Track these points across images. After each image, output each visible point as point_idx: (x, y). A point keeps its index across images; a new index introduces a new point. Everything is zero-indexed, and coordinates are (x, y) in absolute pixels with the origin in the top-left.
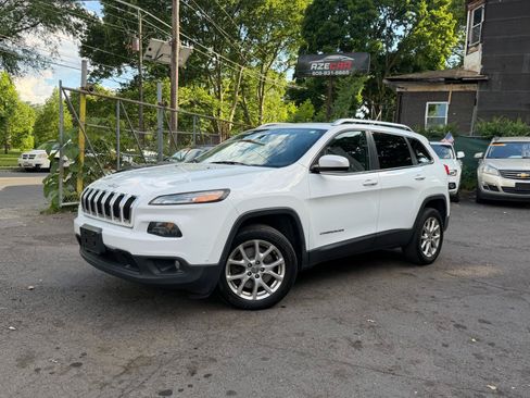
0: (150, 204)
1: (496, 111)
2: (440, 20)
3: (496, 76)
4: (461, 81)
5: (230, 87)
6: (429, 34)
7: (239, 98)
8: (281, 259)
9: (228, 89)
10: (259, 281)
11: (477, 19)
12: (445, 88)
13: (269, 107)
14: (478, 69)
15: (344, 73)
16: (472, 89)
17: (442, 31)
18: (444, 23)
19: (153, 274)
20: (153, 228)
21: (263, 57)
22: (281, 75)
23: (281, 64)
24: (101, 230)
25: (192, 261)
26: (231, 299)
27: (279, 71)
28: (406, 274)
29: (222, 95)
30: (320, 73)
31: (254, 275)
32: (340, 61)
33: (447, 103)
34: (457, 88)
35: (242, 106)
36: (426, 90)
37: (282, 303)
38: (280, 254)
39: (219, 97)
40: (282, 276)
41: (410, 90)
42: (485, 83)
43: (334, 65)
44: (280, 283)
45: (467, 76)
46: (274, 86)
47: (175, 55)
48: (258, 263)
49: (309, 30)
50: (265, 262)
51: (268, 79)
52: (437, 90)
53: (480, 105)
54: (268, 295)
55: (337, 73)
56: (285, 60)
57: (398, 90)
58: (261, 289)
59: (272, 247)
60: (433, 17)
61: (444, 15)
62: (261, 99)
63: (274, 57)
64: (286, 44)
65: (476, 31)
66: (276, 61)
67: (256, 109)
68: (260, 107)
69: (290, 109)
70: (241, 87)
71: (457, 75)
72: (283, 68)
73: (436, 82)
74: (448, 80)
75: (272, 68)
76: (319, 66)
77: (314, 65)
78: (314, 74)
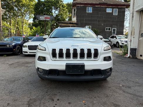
3: (79, 23)
7: (17, 26)
9: (13, 23)
11: (75, 11)
14: (76, 21)
15: (48, 20)
16: (75, 25)
21: (23, 15)
22: (28, 20)
29: (12, 25)
30: (42, 20)
32: (47, 17)
34: (72, 25)
35: (17, 28)
39: (11, 25)
41: (62, 25)
42: (77, 24)
43: (46, 18)
45: (74, 22)
46: (26, 23)
51: (24, 21)
55: (47, 20)
56: (28, 17)
57: (60, 25)
62: (23, 26)
64: (28, 13)
65: (75, 13)
66: (26, 17)
67: (21, 29)
68: (23, 28)
69: (33, 28)
70: (17, 23)
71: (72, 22)
72: (28, 19)
73: (68, 24)
74: (70, 23)
75: (25, 18)
76: (42, 18)
77: (41, 17)
78: (41, 19)
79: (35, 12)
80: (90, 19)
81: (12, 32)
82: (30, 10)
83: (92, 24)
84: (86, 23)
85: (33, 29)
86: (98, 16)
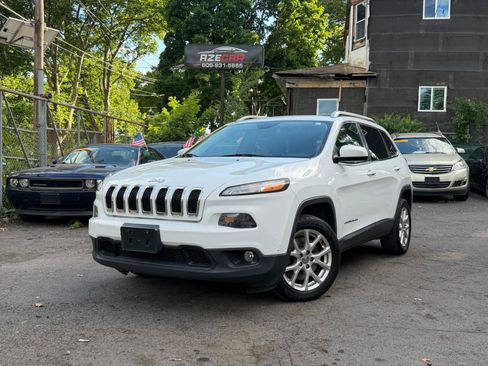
0: (221, 195)
1: (386, 108)
2: (313, 12)
3: (384, 73)
4: (350, 77)
5: (69, 77)
6: (301, 28)
7: (80, 90)
8: (328, 248)
9: (65, 79)
10: (309, 271)
11: (361, 15)
12: (335, 85)
13: (116, 102)
14: (367, 65)
15: (236, 66)
16: (362, 86)
17: (316, 25)
18: (316, 16)
19: (227, 267)
20: (223, 220)
21: (107, 43)
22: (129, 64)
23: (128, 52)
24: (158, 226)
25: (266, 251)
26: (286, 290)
27: (127, 60)
28: (395, 263)
29: (59, 86)
30: (211, 65)
31: (304, 265)
32: (232, 52)
33: (338, 100)
34: (346, 84)
36: (316, 86)
37: (328, 293)
38: (326, 242)
39: (55, 89)
40: (329, 264)
41: (300, 86)
42: (373, 81)
43: (226, 56)
44: (327, 272)
45: (356, 72)
46: (121, 77)
47: (39, 39)
48: (308, 252)
49: (177, 16)
50: (314, 252)
51: (115, 68)
52: (327, 86)
53: (370, 101)
54: (317, 285)
55: (230, 66)
56: (133, 48)
57: (288, 85)
58: (311, 279)
59: (320, 236)
60: (306, 9)
61: (316, 8)
62: (106, 92)
63: (121, 44)
64: (134, 29)
65: (361, 26)
66: (123, 48)
67: (100, 104)
68: (106, 102)
69: (170, 104)
70: (82, 76)
71: (346, 71)
72: (131, 57)
73: (326, 78)
74: (337, 75)
75: (118, 56)
76: (210, 57)
77: (203, 56)
78: (204, 65)
79: (171, 24)
80: (440, 50)
81: (61, 119)
82: (143, 15)
83: (451, 77)
84: (420, 73)
85: (170, 109)
86: (481, 37)
